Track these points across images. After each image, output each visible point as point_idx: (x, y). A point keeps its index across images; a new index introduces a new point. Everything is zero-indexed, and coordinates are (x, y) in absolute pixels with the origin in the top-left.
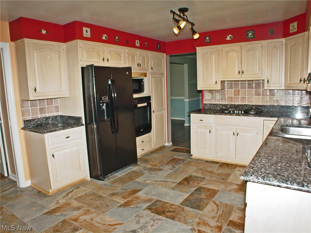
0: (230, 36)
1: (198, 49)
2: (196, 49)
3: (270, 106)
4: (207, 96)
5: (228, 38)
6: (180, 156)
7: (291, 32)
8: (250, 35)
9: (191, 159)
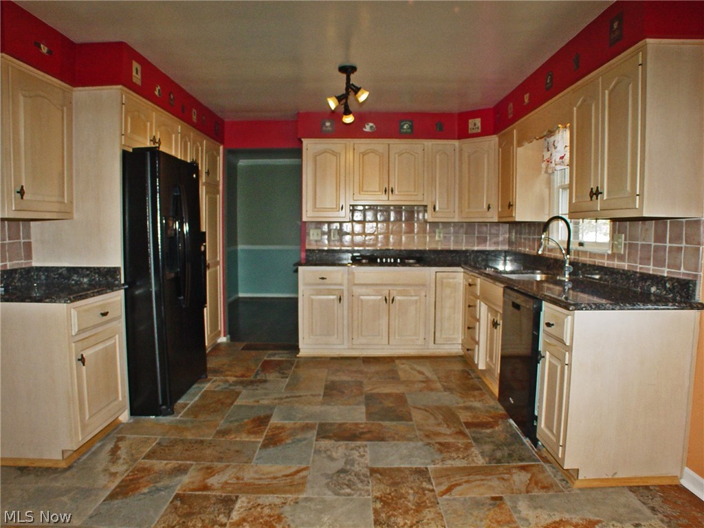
0: (371, 124)
1: (305, 142)
2: (302, 142)
3: (430, 251)
4: (313, 234)
5: (367, 128)
6: (274, 355)
7: (470, 132)
8: (405, 127)
9: (298, 357)
